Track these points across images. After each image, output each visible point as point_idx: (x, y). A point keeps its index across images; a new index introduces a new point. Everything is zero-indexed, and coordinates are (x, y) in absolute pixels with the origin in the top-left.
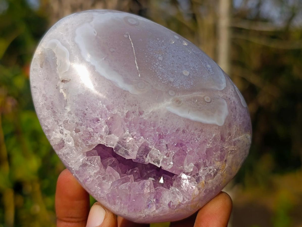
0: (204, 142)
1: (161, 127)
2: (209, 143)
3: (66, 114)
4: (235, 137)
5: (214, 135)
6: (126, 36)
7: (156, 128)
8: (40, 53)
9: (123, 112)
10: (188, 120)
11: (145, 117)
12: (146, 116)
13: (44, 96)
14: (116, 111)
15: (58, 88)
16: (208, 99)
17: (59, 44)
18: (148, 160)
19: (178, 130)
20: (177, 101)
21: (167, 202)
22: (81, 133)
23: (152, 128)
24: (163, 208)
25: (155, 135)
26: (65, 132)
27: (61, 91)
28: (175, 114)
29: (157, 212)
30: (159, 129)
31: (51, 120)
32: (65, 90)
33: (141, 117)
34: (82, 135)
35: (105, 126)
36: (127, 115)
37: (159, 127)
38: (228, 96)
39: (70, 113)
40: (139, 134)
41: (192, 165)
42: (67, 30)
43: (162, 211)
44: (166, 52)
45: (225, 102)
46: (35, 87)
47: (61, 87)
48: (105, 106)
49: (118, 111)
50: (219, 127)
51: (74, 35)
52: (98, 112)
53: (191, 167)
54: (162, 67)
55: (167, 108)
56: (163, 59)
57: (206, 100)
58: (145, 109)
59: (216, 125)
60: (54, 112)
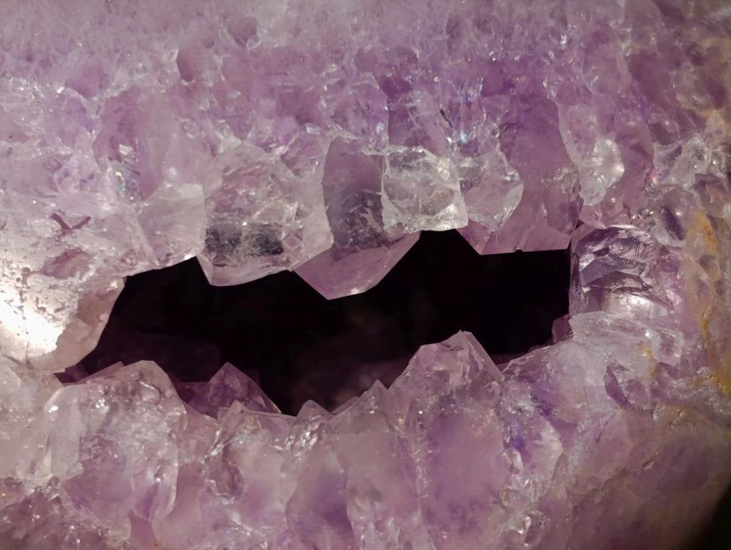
0: (600, 37)
1: (369, 47)
2: (623, 38)
7: (349, 60)
9: (159, 66)
11: (271, 38)
12: (273, 33)
14: (120, 79)
21: (594, 379)
23: (333, 68)
24: (596, 417)
30: (364, 62)
33: (251, 46)
36: (187, 69)
37: (361, 51)
41: (608, 143)
43: (598, 440)
49: (131, 74)
53: (609, 161)
58: (253, 10)
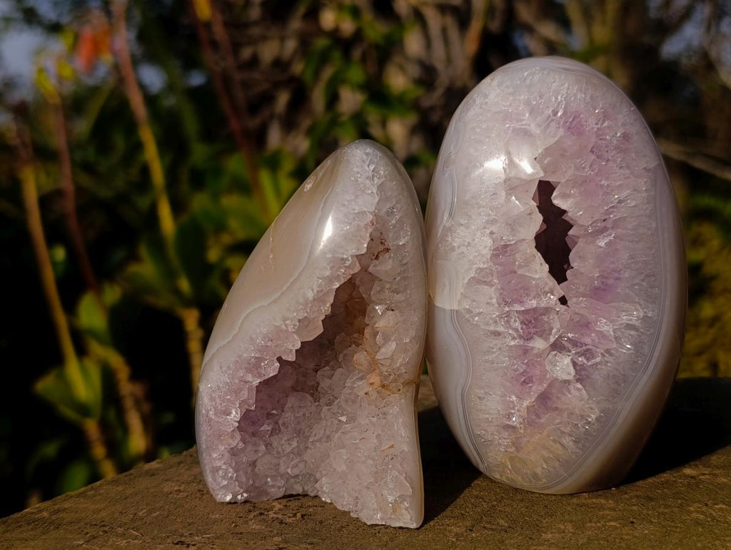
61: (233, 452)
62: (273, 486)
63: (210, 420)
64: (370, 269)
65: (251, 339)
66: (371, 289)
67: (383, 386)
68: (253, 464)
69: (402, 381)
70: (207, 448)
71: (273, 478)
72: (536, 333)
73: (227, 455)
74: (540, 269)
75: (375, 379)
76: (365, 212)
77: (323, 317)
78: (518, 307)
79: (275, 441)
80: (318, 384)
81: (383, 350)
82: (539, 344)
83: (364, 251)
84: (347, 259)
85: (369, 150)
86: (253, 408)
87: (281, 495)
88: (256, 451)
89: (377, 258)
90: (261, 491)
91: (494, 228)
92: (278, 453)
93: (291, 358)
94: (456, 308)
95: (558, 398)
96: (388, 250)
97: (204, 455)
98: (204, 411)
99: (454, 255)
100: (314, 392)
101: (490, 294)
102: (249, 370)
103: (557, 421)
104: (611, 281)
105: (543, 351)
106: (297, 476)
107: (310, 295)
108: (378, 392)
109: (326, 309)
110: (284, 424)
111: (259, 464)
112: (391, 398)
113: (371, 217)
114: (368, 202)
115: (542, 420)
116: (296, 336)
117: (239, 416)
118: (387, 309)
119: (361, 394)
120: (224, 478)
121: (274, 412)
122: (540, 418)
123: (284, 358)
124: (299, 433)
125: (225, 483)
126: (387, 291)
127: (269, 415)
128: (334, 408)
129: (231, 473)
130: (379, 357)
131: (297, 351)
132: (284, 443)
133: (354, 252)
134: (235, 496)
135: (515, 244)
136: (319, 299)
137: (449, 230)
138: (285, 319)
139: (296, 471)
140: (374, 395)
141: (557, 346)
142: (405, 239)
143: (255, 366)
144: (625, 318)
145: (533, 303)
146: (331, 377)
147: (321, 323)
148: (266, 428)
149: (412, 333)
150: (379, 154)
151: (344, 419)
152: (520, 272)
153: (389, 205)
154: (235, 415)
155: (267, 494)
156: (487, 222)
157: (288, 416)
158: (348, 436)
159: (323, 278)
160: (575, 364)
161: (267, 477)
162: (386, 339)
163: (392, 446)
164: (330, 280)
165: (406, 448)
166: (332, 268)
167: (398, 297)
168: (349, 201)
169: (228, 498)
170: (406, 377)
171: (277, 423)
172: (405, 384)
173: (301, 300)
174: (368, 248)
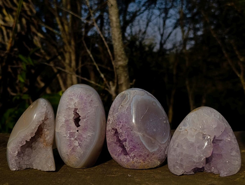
2: (143, 153)
3: (115, 114)
4: (153, 159)
5: (146, 153)
6: (147, 107)
8: (123, 93)
10: (142, 143)
11: (132, 132)
13: (115, 105)
15: (119, 106)
16: (153, 142)
17: (129, 95)
18: (124, 143)
19: (137, 143)
20: (144, 135)
21: (120, 158)
22: (115, 122)
23: (131, 137)
25: (130, 139)
26: (112, 118)
27: (119, 108)
28: (140, 138)
29: (116, 158)
31: (111, 112)
32: (120, 108)
34: (115, 123)
35: (121, 126)
37: (133, 138)
38: (161, 146)
39: (116, 115)
40: (127, 135)
41: (133, 155)
42: (134, 93)
43: (118, 159)
44: (155, 120)
45: (158, 147)
46: (115, 100)
47: (120, 107)
48: (125, 121)
50: (149, 152)
51: (134, 96)
52: (122, 121)
54: (149, 123)
55: (139, 135)
56: (152, 121)
57: (152, 142)
58: (133, 130)
59: (149, 151)
60: (114, 111)
61: (16, 160)
62: (23, 167)
63: (11, 154)
64: (45, 122)
65: (21, 137)
66: (44, 126)
67: (47, 145)
68: (19, 162)
69: (50, 144)
70: (10, 160)
71: (24, 165)
72: (72, 137)
73: (15, 161)
74: (73, 125)
75: (45, 144)
76: (44, 112)
77: (35, 132)
78: (69, 132)
79: (24, 158)
80: (32, 146)
81: (47, 138)
82: (73, 139)
83: (44, 119)
84: (40, 121)
85: (44, 100)
86: (20, 151)
87: (25, 168)
88: (20, 160)
89: (46, 120)
90: (21, 168)
91: (65, 117)
92: (25, 160)
93: (29, 140)
94: (58, 131)
95: (75, 149)
96: (48, 119)
97: (9, 161)
98: (9, 152)
99: (58, 121)
100: (31, 147)
101: (64, 129)
102: (20, 143)
103: (75, 154)
104: (86, 127)
105: (73, 140)
106: (28, 165)
107: (33, 128)
108: (46, 146)
109: (36, 131)
110: (25, 154)
111: (21, 162)
112: (48, 147)
113: (45, 113)
114: (44, 110)
115: (73, 153)
116: (30, 136)
117: (17, 153)
118: (48, 130)
119: (42, 147)
120: (14, 165)
121: (24, 152)
122: (72, 153)
123: (27, 140)
124: (28, 156)
125: (14, 166)
126: (47, 127)
127: (22, 153)
128: (36, 150)
129: (15, 164)
130: (46, 139)
131: (30, 139)
132: (26, 158)
133: (42, 119)
134: (16, 169)
135: (69, 120)
136: (35, 129)
137: (58, 117)
138: (28, 133)
139: (28, 163)
140: (45, 147)
141: (76, 139)
142: (51, 116)
143: (21, 143)
144: (89, 134)
145: (72, 131)
146: (35, 144)
147: (34, 133)
148: (22, 155)
149: (52, 134)
150: (46, 101)
151: (38, 152)
152: (70, 125)
153: (48, 110)
154: (17, 152)
155: (22, 168)
156: (64, 115)
157: (26, 153)
158: (39, 155)
159: (36, 125)
160: (79, 143)
161: (22, 165)
162: (47, 136)
163: (49, 156)
164: (37, 125)
165: (52, 156)
166: (38, 123)
167: (50, 128)
168: (41, 110)
169: (15, 170)
170: (51, 143)
171: (24, 154)
172: (51, 144)
173: (31, 129)
174: (44, 118)
